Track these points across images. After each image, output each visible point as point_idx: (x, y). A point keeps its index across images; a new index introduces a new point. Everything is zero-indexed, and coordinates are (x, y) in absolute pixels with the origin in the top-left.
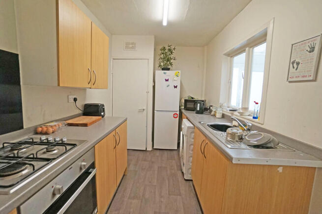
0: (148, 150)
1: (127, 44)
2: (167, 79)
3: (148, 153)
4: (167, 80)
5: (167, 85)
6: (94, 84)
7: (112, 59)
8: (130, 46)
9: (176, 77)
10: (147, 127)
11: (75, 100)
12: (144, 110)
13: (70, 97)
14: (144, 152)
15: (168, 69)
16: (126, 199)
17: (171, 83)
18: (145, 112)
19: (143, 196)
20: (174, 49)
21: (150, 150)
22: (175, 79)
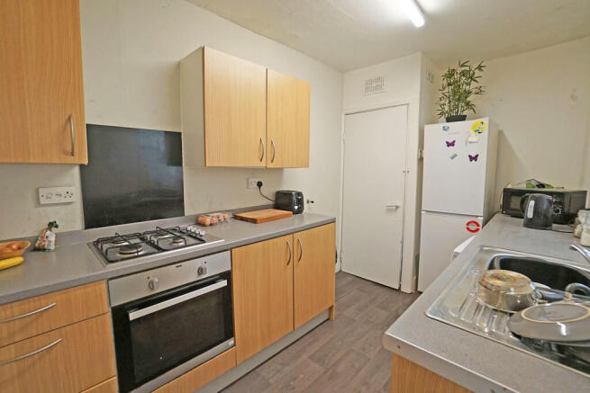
0: (402, 290)
1: (369, 82)
2: (450, 141)
3: (400, 297)
4: (449, 144)
5: (451, 154)
6: (272, 161)
7: (343, 116)
8: (375, 85)
9: (473, 134)
10: (402, 242)
11: (260, 184)
12: (397, 207)
13: (250, 180)
14: (395, 292)
15: (463, 118)
16: (305, 357)
17: (463, 151)
18: (400, 210)
19: (334, 365)
20: (480, 68)
21: (409, 292)
22: (470, 139)
